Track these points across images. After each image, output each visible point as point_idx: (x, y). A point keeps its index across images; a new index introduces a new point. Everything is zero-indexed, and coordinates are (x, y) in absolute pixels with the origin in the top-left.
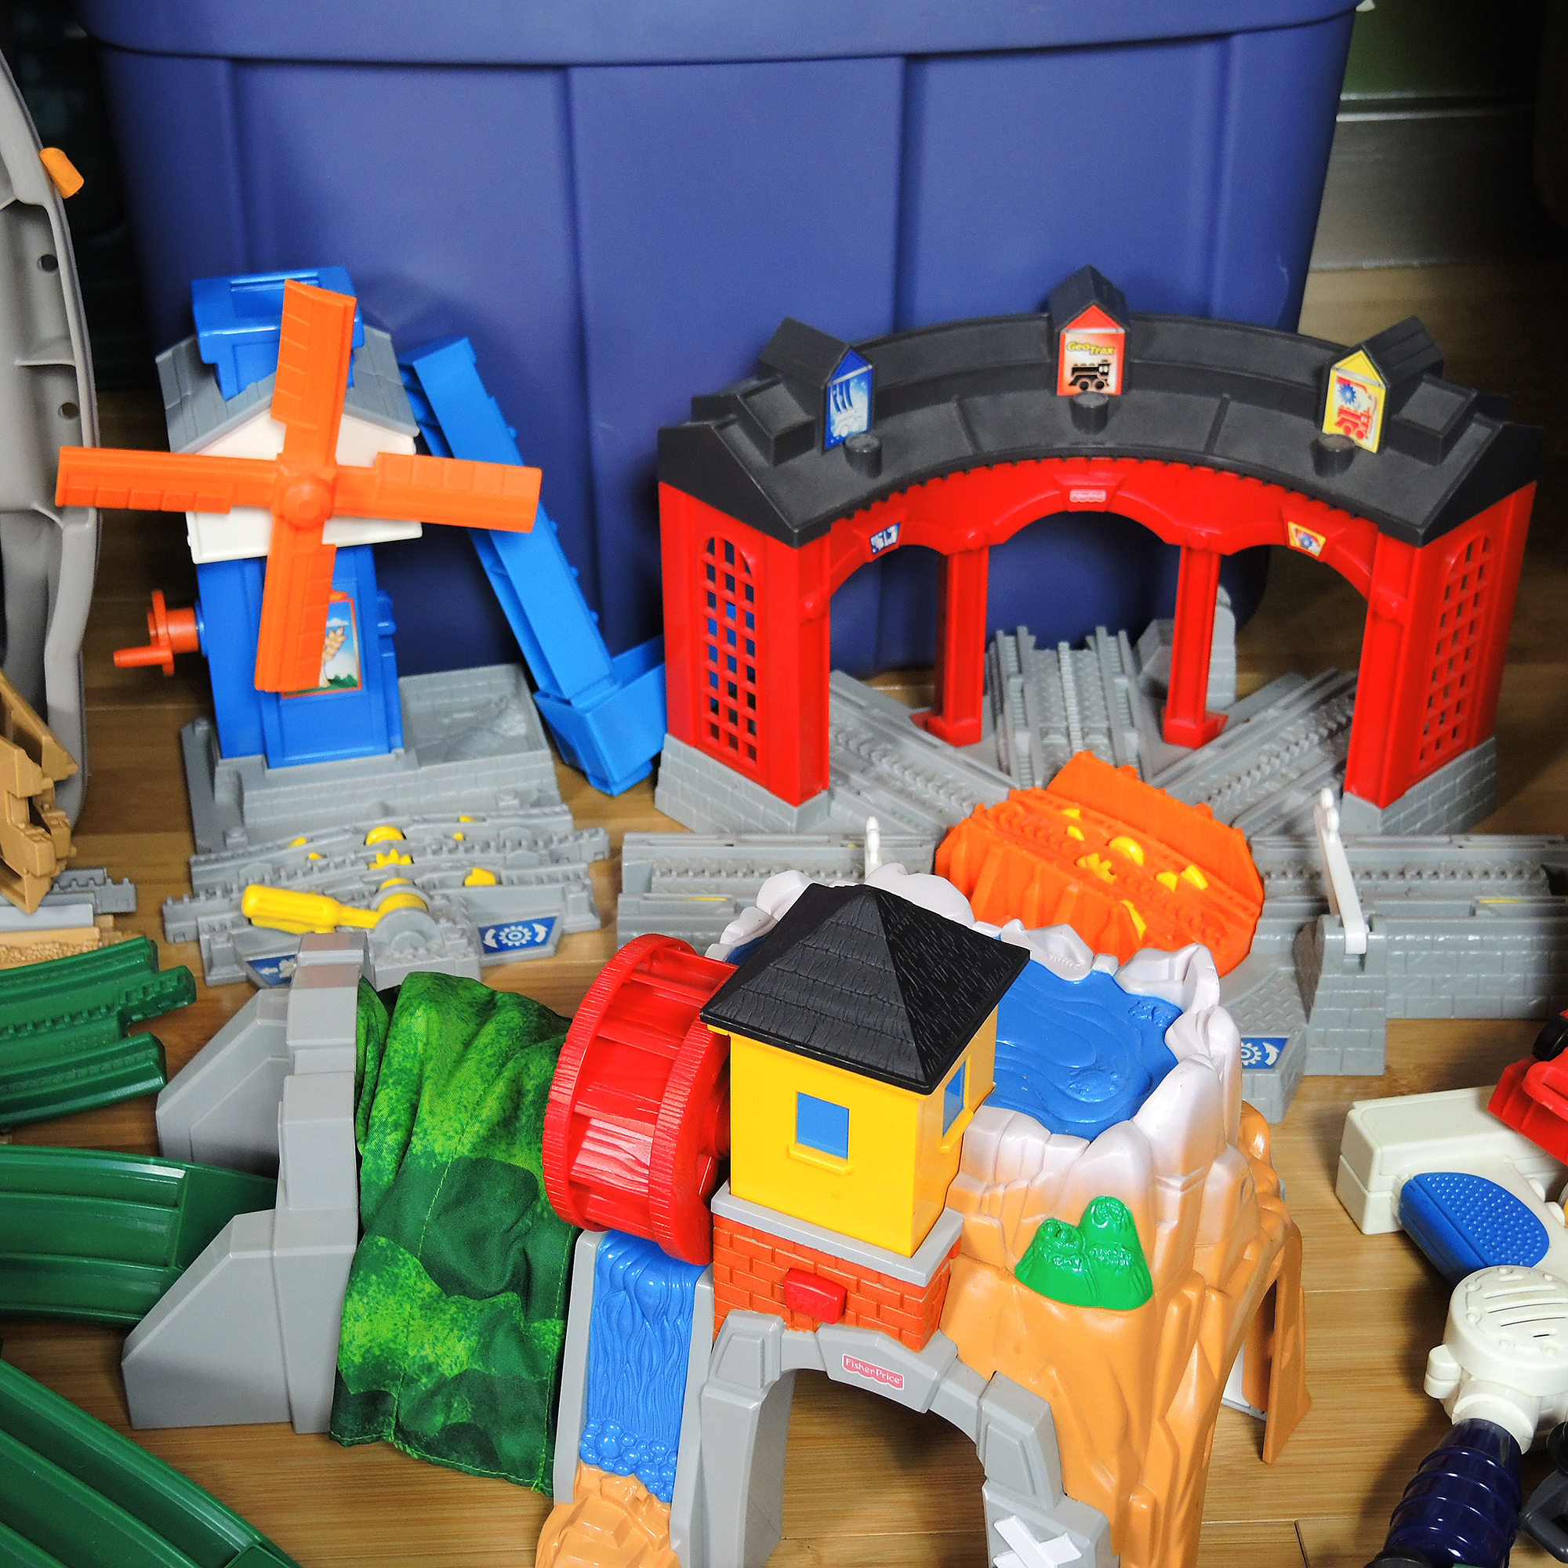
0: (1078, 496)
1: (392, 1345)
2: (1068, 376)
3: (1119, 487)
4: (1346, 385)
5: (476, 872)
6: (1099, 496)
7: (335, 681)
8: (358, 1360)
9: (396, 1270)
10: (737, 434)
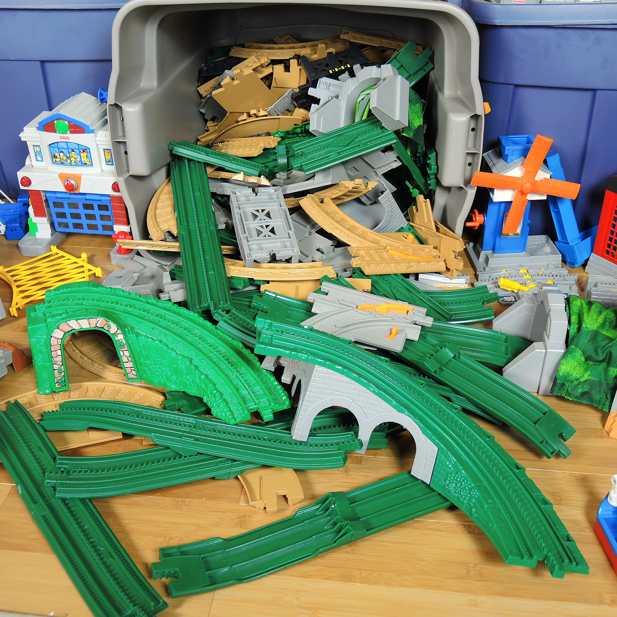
1: (570, 373)
5: (549, 281)
8: (561, 375)
9: (575, 354)
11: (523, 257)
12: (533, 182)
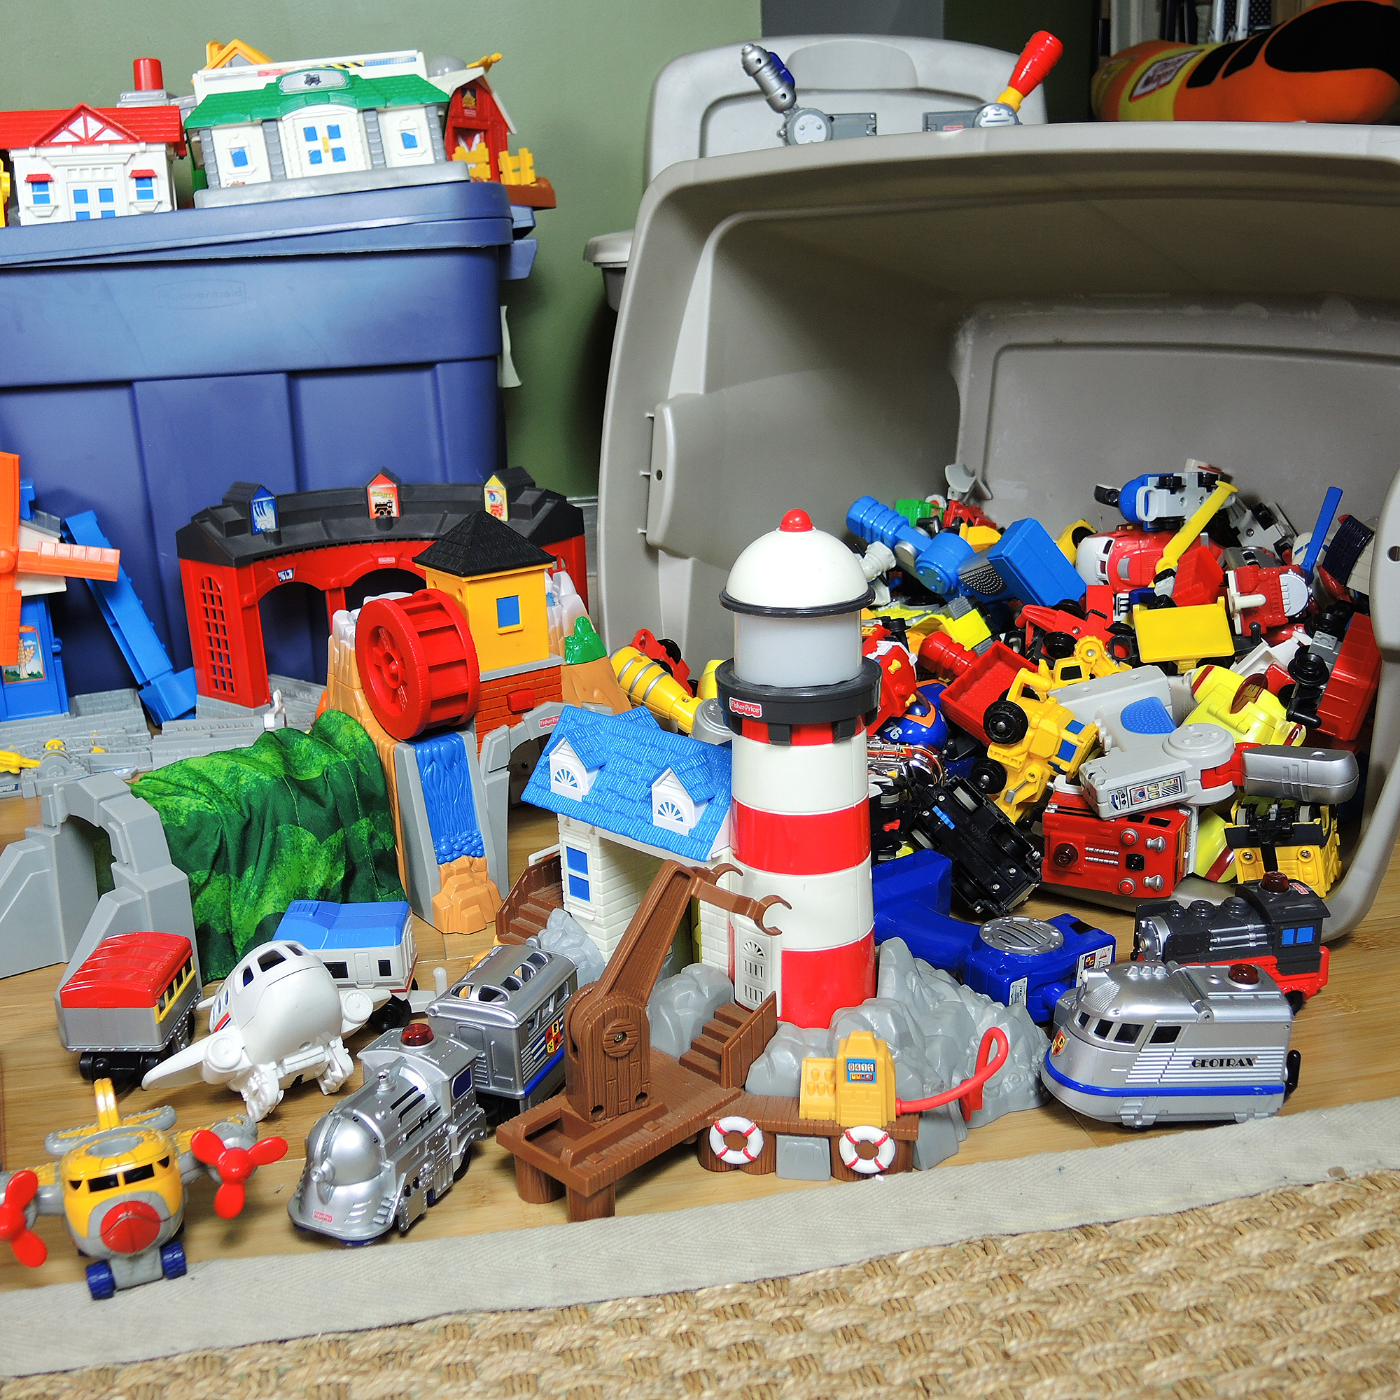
0: (382, 561)
2: (373, 507)
3: (401, 556)
4: (491, 493)
5: (96, 748)
6: (392, 560)
7: (31, 675)
10: (209, 525)
11: (61, 720)
12: (13, 550)
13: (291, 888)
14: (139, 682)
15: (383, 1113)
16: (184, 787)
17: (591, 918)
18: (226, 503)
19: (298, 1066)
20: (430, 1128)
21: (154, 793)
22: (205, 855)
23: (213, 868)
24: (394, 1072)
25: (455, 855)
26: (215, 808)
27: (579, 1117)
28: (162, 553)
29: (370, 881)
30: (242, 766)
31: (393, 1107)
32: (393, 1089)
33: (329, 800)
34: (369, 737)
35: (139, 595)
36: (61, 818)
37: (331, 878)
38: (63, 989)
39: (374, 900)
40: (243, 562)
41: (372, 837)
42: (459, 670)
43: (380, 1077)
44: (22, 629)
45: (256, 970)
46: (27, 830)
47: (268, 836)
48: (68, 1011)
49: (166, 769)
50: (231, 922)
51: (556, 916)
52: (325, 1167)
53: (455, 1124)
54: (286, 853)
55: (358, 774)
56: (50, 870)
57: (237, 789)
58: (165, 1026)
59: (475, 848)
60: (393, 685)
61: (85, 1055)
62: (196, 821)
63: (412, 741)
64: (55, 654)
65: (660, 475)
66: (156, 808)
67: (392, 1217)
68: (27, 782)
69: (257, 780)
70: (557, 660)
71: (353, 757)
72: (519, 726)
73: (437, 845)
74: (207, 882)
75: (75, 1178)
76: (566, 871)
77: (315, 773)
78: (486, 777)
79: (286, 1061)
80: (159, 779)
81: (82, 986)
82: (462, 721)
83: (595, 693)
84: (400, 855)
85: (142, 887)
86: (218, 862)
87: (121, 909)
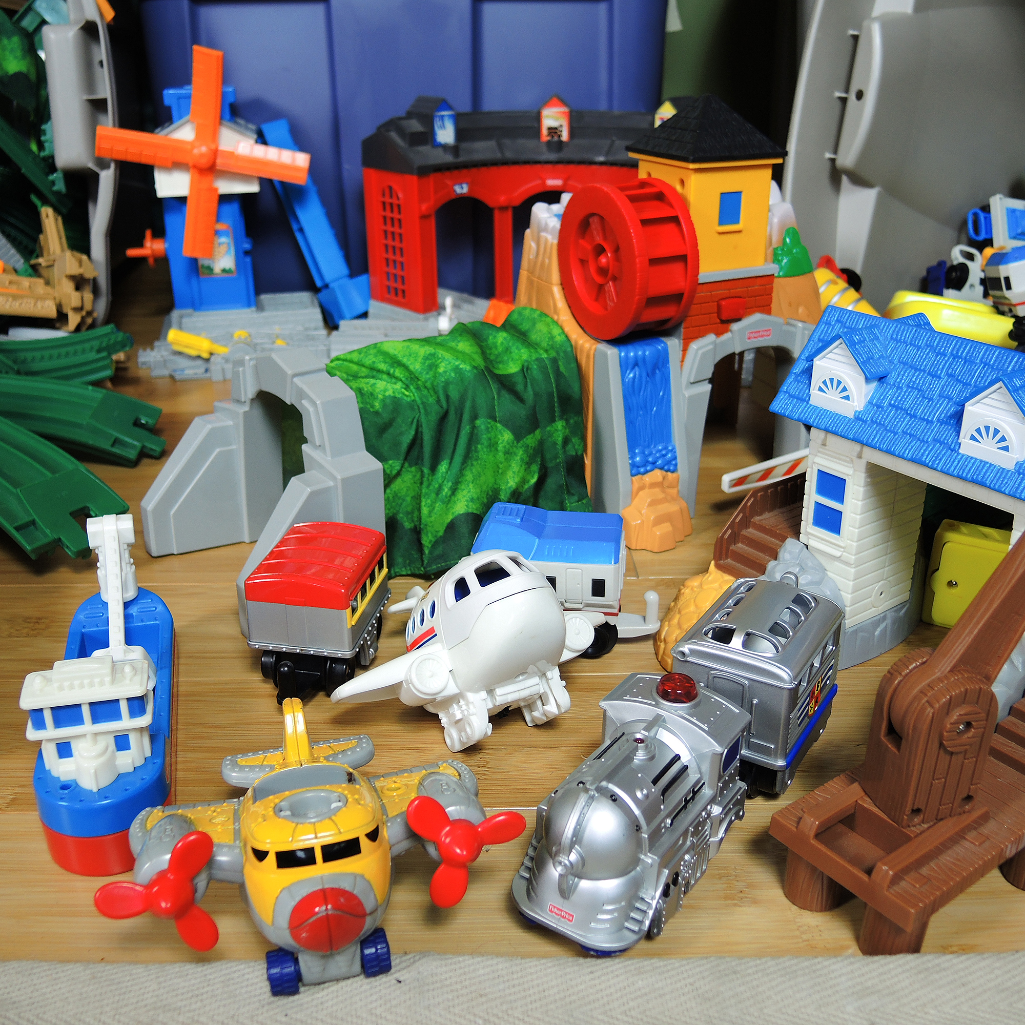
0: (551, 184)
2: (545, 130)
3: (568, 178)
6: (559, 183)
7: (224, 271)
10: (393, 135)
11: (247, 314)
12: (213, 147)
13: (484, 488)
14: (319, 283)
15: (645, 792)
16: (379, 371)
17: (838, 554)
18: (410, 115)
19: (510, 698)
20: (694, 809)
21: (348, 375)
22: (397, 444)
23: (406, 459)
24: (652, 734)
25: (648, 468)
26: (411, 395)
27: (885, 817)
28: (346, 166)
29: (561, 487)
30: (441, 352)
31: (655, 781)
32: (652, 758)
33: (529, 395)
34: (567, 336)
35: (324, 203)
36: (250, 392)
37: (524, 481)
38: (249, 579)
39: (563, 508)
40: (425, 171)
41: (566, 441)
42: (678, 267)
43: (637, 740)
44: (219, 227)
45: (473, 582)
46: (216, 404)
47: (466, 430)
48: (252, 604)
49: (360, 351)
50: (420, 518)
51: (790, 547)
52: (573, 857)
53: (719, 804)
54: (482, 450)
55: (558, 373)
56: (238, 447)
57: (435, 377)
58: (356, 631)
59: (669, 462)
60: (599, 280)
61: (267, 653)
62: (391, 407)
63: (617, 342)
64: (247, 253)
65: (860, 95)
66: (351, 388)
67: (647, 923)
68: (216, 366)
69: (457, 369)
70: (772, 268)
71: (553, 354)
72: (727, 336)
73: (632, 456)
74: (399, 474)
75: (261, 847)
76: (811, 497)
77: (513, 368)
78: (687, 388)
79: (499, 691)
80: (351, 361)
81: (266, 578)
82: (669, 325)
83: (801, 310)
84: (588, 462)
85: (335, 473)
86: (413, 453)
87: (313, 495)
